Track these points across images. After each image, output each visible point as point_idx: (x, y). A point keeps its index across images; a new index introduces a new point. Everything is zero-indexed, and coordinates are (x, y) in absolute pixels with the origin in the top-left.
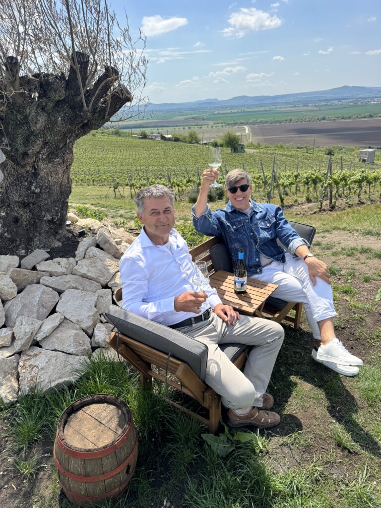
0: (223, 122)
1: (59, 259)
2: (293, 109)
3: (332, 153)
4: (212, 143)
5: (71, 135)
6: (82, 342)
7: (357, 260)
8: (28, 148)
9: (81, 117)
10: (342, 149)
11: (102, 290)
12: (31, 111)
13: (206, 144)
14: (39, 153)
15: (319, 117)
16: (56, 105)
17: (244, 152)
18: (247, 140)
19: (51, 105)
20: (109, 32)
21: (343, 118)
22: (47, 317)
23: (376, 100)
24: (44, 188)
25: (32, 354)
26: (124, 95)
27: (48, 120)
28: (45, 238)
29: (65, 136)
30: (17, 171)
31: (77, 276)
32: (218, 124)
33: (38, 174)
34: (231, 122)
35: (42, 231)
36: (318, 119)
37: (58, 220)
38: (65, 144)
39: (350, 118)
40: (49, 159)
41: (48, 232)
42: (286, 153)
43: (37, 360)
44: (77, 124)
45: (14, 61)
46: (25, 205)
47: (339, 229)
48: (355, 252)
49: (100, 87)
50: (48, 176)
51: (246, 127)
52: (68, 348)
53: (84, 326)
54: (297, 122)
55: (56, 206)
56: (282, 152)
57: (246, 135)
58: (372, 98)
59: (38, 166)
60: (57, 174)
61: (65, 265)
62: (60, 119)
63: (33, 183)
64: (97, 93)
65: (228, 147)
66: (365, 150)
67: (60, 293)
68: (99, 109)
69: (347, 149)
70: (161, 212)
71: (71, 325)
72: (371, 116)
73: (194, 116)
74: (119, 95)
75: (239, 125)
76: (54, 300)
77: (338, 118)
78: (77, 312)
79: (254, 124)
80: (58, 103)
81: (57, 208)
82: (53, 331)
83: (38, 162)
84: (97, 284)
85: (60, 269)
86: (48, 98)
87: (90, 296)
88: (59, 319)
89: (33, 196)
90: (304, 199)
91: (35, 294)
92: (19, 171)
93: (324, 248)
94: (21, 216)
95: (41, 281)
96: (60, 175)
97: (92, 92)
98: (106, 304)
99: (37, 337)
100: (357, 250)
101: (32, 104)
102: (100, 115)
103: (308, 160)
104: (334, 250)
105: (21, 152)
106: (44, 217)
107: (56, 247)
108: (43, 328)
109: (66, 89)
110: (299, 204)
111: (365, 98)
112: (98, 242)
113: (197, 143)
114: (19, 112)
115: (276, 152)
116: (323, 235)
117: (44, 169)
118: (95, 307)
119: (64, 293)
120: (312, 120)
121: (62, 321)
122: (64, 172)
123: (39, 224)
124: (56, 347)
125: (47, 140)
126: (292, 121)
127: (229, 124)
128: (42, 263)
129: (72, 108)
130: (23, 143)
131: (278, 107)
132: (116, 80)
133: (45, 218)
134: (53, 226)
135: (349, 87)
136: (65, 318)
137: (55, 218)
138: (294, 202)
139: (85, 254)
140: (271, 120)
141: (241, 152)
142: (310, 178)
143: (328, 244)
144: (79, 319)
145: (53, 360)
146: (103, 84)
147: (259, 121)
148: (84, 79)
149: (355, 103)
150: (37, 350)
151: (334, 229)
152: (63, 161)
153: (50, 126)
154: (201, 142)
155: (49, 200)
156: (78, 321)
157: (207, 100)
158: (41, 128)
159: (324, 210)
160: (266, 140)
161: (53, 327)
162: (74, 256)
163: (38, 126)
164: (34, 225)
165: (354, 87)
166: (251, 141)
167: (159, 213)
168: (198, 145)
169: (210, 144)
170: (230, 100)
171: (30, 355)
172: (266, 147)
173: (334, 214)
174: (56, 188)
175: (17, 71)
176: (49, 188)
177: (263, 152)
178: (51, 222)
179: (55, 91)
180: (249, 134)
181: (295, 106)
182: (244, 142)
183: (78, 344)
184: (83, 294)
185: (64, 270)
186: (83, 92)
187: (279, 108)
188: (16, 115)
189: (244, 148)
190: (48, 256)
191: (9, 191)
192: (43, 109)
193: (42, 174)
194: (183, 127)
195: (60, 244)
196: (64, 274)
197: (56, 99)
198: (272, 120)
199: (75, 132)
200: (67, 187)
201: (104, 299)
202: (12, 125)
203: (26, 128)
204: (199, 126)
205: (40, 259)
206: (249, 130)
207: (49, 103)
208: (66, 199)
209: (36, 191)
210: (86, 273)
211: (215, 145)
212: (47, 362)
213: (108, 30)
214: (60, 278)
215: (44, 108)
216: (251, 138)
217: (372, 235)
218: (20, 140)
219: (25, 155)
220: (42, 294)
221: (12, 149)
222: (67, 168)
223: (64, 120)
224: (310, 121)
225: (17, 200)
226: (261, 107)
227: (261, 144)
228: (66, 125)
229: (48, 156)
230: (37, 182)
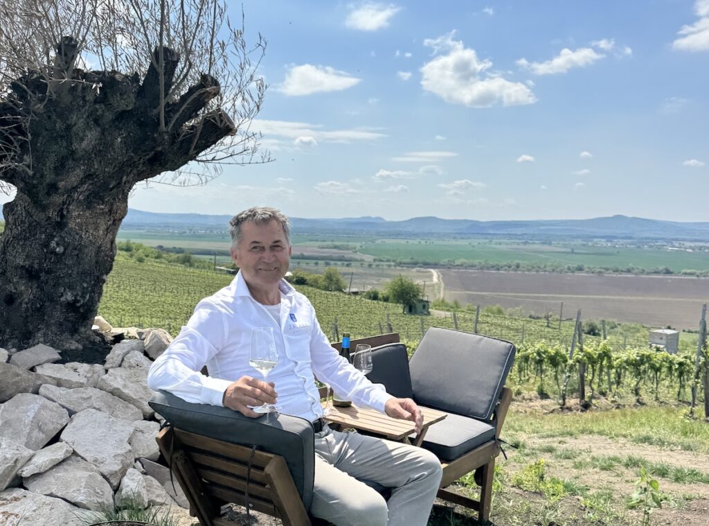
0: (391, 259)
1: (76, 364)
2: (521, 246)
3: (597, 331)
4: (368, 292)
5: (131, 171)
6: (99, 491)
7: (618, 475)
8: (60, 177)
9: (154, 140)
10: (616, 327)
11: (144, 421)
12: (78, 120)
13: (356, 293)
14: (75, 189)
15: (570, 265)
16: (117, 119)
17: (429, 313)
18: (435, 295)
19: (109, 116)
20: (213, 32)
21: (616, 271)
22: (43, 448)
23: (677, 245)
24: (70, 248)
25: (9, 498)
26: (224, 122)
27: (100, 139)
28: (56, 334)
29: (121, 170)
30: (32, 217)
31: (104, 392)
32: (381, 261)
33: (65, 225)
34: (405, 261)
35: (52, 321)
36: (569, 269)
37: (83, 305)
38: (119, 183)
39: (629, 271)
40: (89, 204)
41: (61, 324)
42: (507, 323)
43: (17, 506)
44: (144, 151)
45: (73, 43)
46: (31, 274)
47: (591, 432)
48: (614, 463)
49: (189, 100)
50: (81, 230)
51: (435, 273)
52: (75, 495)
53: (106, 469)
54: (529, 270)
55: (84, 281)
56: (499, 322)
57: (433, 286)
58: (670, 241)
59: (68, 212)
60: (96, 229)
61: (85, 374)
62: (119, 140)
63: (55, 236)
64: (183, 108)
65: (398, 302)
66: (660, 331)
67: (71, 413)
68: (181, 138)
69: (625, 328)
70: (267, 247)
71: (83, 463)
72: (668, 272)
73: (337, 243)
74: (216, 121)
75: (420, 267)
76: (60, 422)
77: (607, 269)
78: (96, 446)
79: (449, 268)
80: (122, 116)
81: (85, 285)
82: (52, 468)
83: (69, 204)
84: (137, 410)
85: (74, 378)
86: (109, 106)
87: (123, 425)
88: (64, 450)
89: (51, 259)
90: (534, 393)
91: (29, 407)
92: (34, 217)
93: (560, 456)
94: (21, 294)
95: (42, 390)
96: (101, 232)
97: (176, 108)
98: (149, 443)
99: (22, 471)
100: (620, 462)
101: (83, 108)
102: (180, 148)
103: (550, 340)
104: (578, 460)
105: (48, 181)
106: (62, 295)
107: (71, 350)
108: (34, 460)
109: (138, 97)
110: (524, 398)
111: (657, 239)
112: (146, 349)
113: (340, 290)
114: (61, 116)
115: (489, 319)
116: (560, 439)
117: (76, 216)
118: (130, 443)
119: (77, 414)
120: (558, 269)
121: (69, 455)
122: (108, 228)
123: (49, 309)
124: (54, 491)
125: (92, 170)
126: (520, 268)
127: (400, 264)
128: (46, 366)
129: (142, 125)
130: (55, 168)
131: (494, 241)
132: (215, 95)
133: (62, 299)
134: (71, 316)
135: (626, 217)
136: (74, 453)
137: (79, 301)
138: (516, 395)
139: (123, 360)
140: (480, 263)
141: (422, 313)
142: (544, 353)
143: (567, 450)
144: (99, 457)
145: (46, 510)
146: (195, 95)
147: (459, 263)
148: (168, 85)
149: (639, 247)
150: (19, 492)
151: (582, 432)
152: (110, 211)
153: (102, 149)
154: (347, 290)
155: (75, 269)
156: (96, 461)
157: (363, 218)
158: (87, 149)
159: (570, 409)
160: (471, 298)
161: (52, 460)
162: (103, 362)
163: (84, 144)
164: (39, 311)
165: (634, 218)
166: (442, 296)
167: (263, 249)
168: (341, 294)
169: (364, 294)
170: (405, 221)
171: (4, 500)
172: (469, 310)
173: (588, 415)
174: (90, 252)
175: (73, 56)
176: (80, 250)
177: (464, 318)
178: (71, 306)
179: (121, 94)
180: (438, 285)
181: (526, 243)
182: (428, 296)
183: (92, 491)
184: (111, 420)
185: (83, 380)
186: (163, 103)
187: (496, 244)
188: (55, 122)
189: (428, 308)
190: (57, 357)
191: (10, 249)
192: (96, 121)
193: (72, 225)
194: (315, 261)
195: (80, 347)
196: (81, 385)
197: (120, 109)
198: (483, 264)
199: (138, 167)
200: (107, 256)
201: (146, 435)
202: (44, 137)
203: (65, 144)
204: (346, 263)
205: (45, 358)
206: (438, 277)
207: (107, 114)
208: (102, 274)
209: (58, 250)
210: (121, 387)
211: (374, 297)
212: (34, 511)
213: (213, 29)
214: (74, 392)
215: (98, 120)
216: (442, 292)
217: (651, 444)
218: (51, 162)
219: (53, 188)
220: (40, 409)
221: (34, 174)
222: (114, 223)
223: (125, 143)
224: (553, 270)
225: (21, 263)
226: (462, 238)
227: (460, 303)
228: (127, 150)
229: (88, 197)
230: (61, 236)
